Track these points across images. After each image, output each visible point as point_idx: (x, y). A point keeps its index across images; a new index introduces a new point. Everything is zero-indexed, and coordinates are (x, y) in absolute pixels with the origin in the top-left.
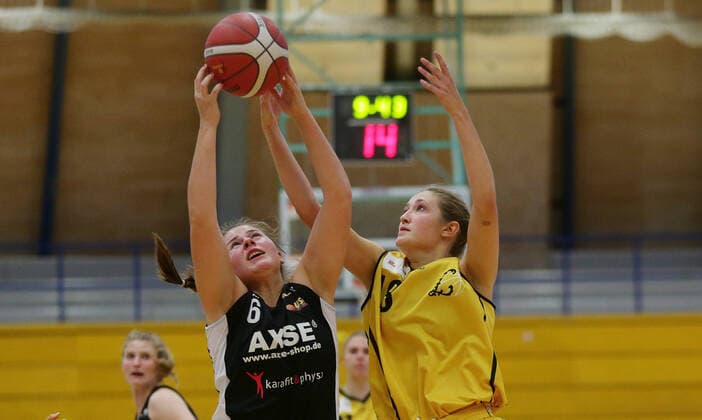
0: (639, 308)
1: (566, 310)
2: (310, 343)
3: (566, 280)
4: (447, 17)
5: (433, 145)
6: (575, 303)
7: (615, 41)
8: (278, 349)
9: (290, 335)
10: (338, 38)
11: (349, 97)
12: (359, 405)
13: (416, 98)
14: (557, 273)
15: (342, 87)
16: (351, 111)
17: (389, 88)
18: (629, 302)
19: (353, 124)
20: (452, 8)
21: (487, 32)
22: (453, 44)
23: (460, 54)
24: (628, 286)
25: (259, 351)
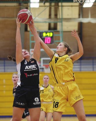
0: (93, 70)
1: (80, 70)
2: (35, 68)
3: (81, 65)
4: (60, 19)
5: (57, 41)
6: (82, 69)
7: (89, 23)
8: (30, 69)
9: (32, 67)
10: (40, 22)
11: (42, 33)
12: (45, 88)
13: (54, 33)
14: (79, 64)
15: (41, 31)
16: (43, 35)
17: (49, 31)
18: (92, 69)
19: (43, 37)
20: (61, 17)
21: (67, 21)
22: (61, 23)
23: (62, 25)
24: (91, 66)
25: (27, 69)
